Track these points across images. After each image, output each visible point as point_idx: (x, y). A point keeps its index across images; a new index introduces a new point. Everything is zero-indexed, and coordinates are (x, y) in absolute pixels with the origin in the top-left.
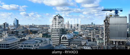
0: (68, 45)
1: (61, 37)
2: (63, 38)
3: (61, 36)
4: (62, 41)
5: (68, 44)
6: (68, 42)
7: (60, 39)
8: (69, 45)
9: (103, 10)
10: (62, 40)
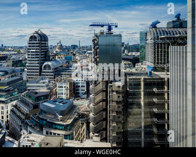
0: (53, 77)
1: (42, 66)
2: (45, 67)
3: (43, 63)
4: (44, 72)
5: (52, 75)
6: (53, 72)
7: (41, 69)
8: (55, 78)
9: (92, 25)
10: (44, 69)
